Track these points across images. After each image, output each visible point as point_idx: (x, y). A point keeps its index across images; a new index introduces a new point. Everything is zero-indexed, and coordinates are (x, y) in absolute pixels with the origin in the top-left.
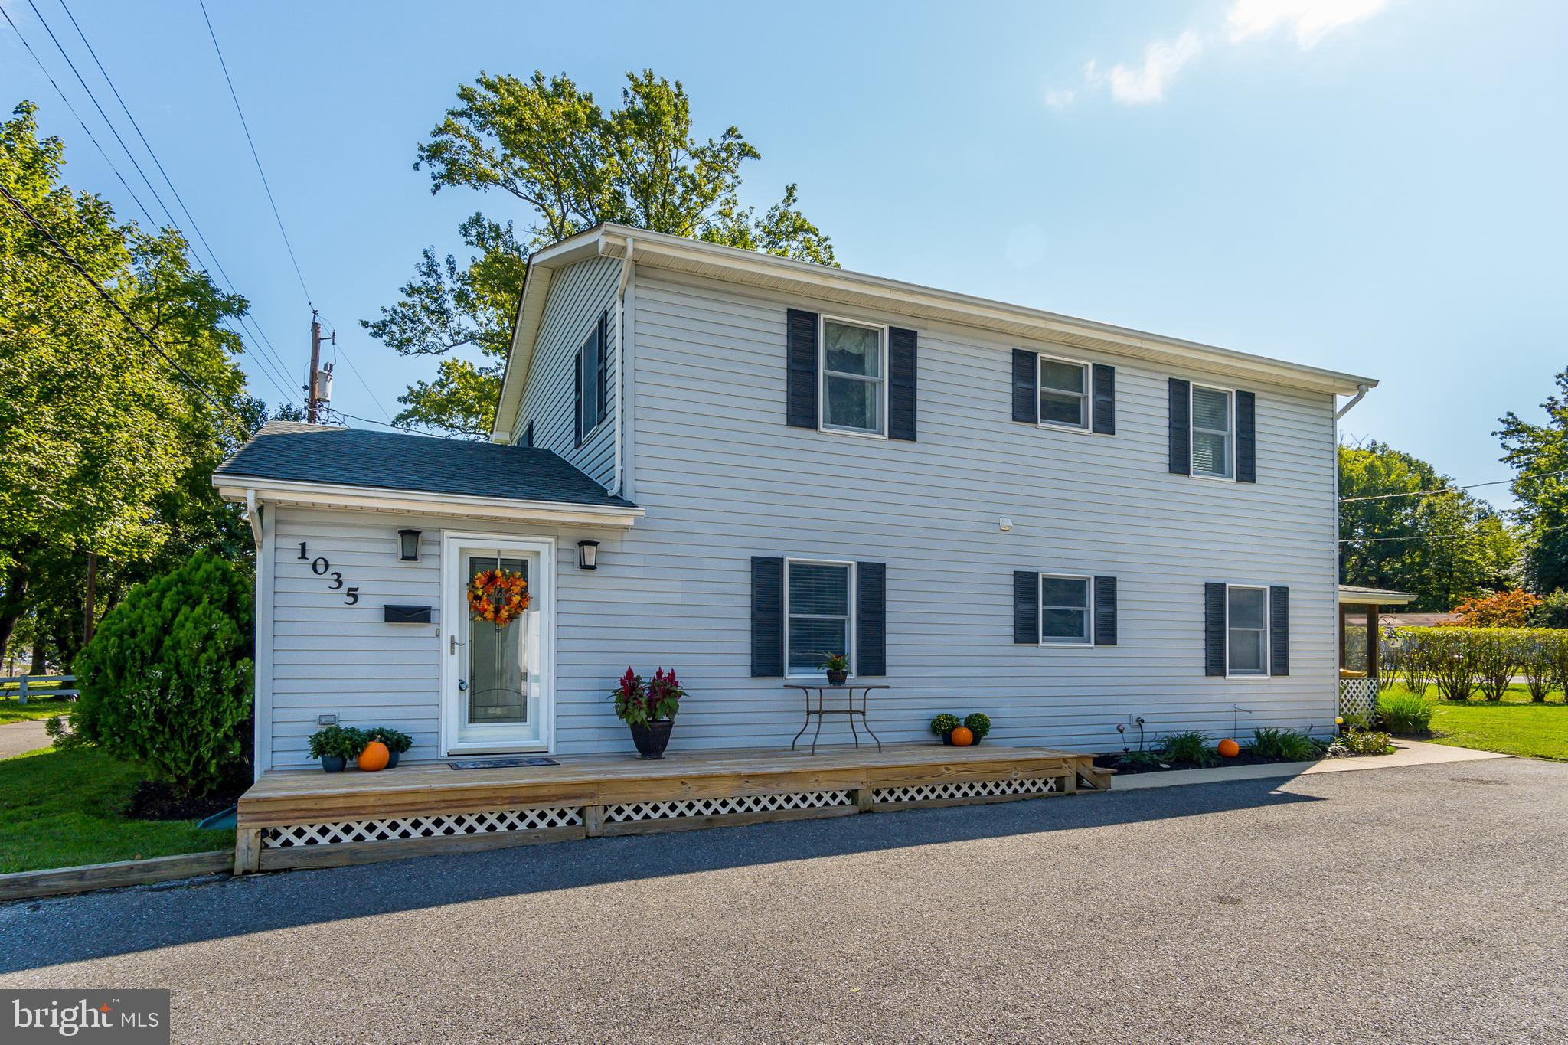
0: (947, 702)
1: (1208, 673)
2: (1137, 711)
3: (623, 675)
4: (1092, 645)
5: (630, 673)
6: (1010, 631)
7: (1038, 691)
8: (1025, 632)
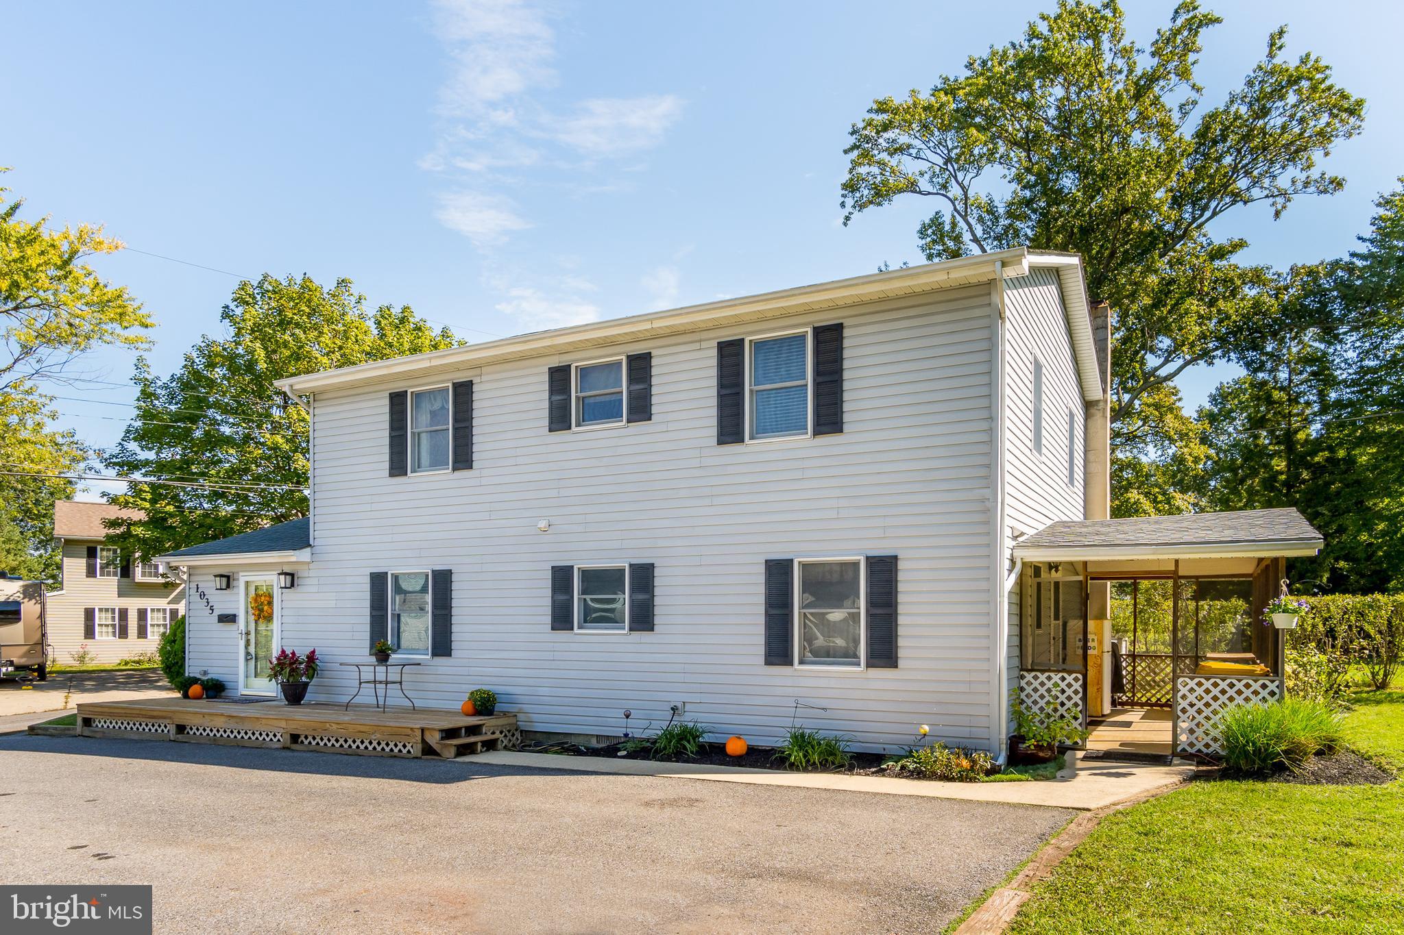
0: (494, 679)
1: (768, 662)
2: (677, 700)
3: (308, 653)
4: (626, 631)
5: (313, 652)
6: (549, 619)
7: (572, 674)
8: (561, 619)
